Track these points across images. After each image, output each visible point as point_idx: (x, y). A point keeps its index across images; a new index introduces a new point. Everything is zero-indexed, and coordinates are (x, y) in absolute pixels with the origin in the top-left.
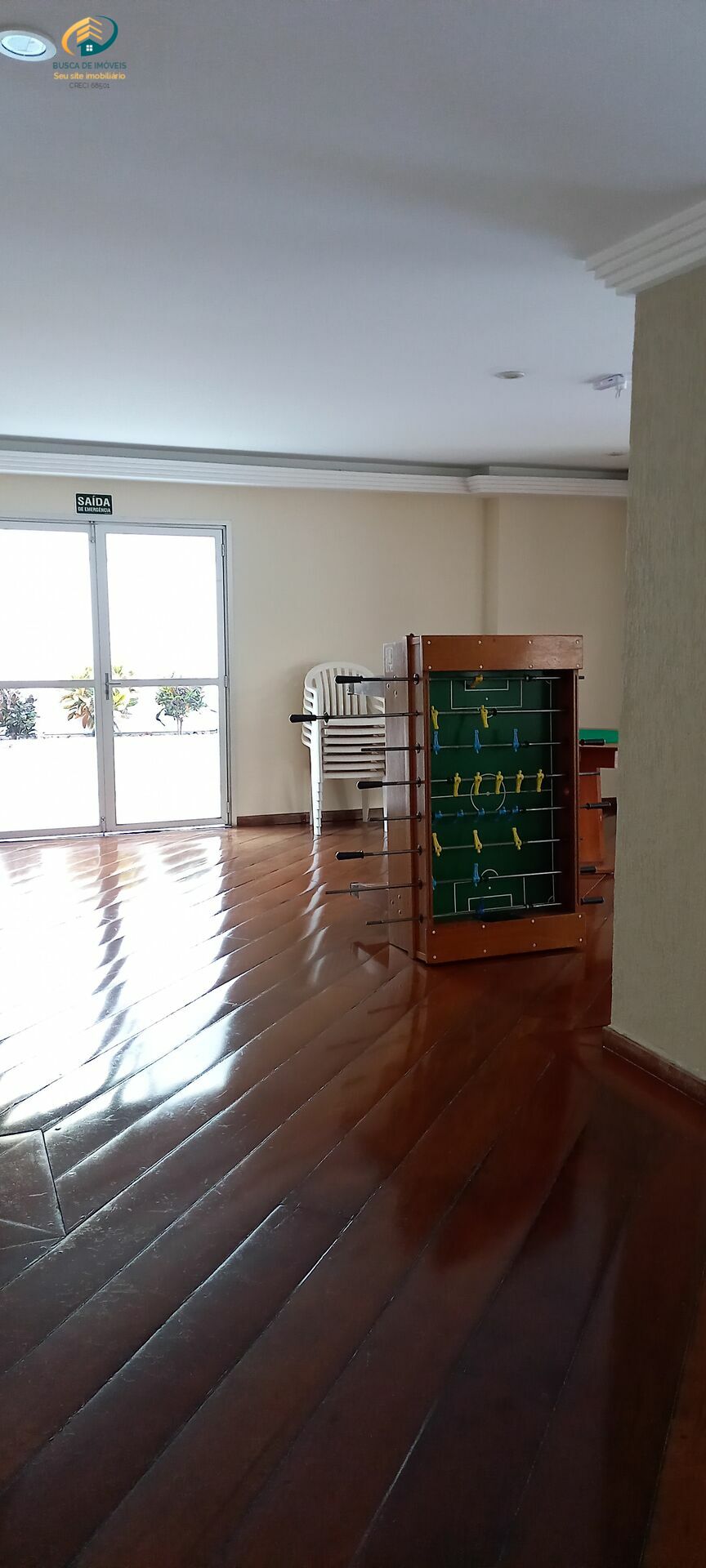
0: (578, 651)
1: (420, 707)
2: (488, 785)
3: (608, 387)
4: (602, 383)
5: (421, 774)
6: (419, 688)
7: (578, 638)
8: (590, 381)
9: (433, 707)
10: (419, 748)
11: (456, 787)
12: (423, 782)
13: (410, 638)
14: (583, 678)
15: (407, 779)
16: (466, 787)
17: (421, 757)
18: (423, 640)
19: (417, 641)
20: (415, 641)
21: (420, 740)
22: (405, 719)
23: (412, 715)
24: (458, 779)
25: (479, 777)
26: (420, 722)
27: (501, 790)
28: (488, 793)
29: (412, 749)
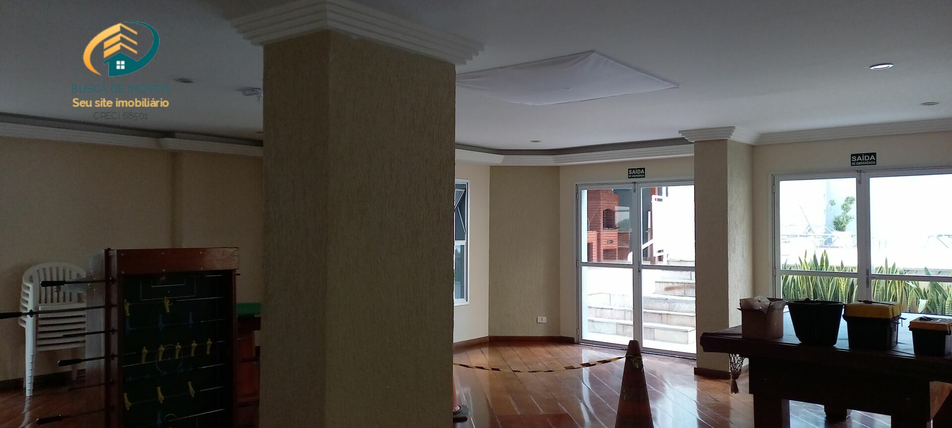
0: (236, 258)
1: (114, 300)
2: (169, 353)
3: (252, 95)
4: (247, 92)
5: (114, 350)
6: (114, 288)
7: (236, 249)
8: (240, 90)
9: (125, 301)
10: (113, 331)
11: (144, 357)
12: (116, 356)
13: (107, 251)
14: (239, 275)
15: (103, 355)
16: (152, 356)
17: (114, 338)
18: (117, 253)
19: (114, 253)
20: (111, 253)
21: (114, 325)
22: (102, 311)
23: (108, 307)
24: (145, 351)
25: (162, 348)
26: (114, 312)
27: (180, 355)
28: (169, 359)
29: (108, 331)
